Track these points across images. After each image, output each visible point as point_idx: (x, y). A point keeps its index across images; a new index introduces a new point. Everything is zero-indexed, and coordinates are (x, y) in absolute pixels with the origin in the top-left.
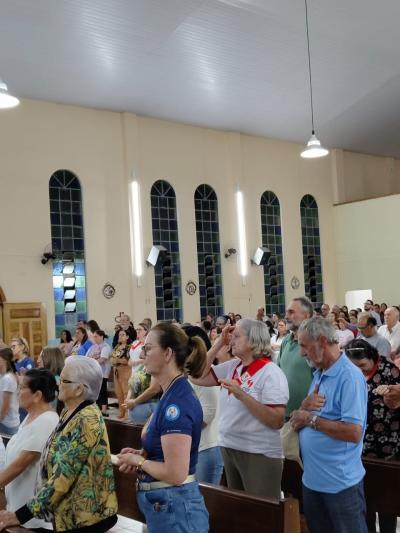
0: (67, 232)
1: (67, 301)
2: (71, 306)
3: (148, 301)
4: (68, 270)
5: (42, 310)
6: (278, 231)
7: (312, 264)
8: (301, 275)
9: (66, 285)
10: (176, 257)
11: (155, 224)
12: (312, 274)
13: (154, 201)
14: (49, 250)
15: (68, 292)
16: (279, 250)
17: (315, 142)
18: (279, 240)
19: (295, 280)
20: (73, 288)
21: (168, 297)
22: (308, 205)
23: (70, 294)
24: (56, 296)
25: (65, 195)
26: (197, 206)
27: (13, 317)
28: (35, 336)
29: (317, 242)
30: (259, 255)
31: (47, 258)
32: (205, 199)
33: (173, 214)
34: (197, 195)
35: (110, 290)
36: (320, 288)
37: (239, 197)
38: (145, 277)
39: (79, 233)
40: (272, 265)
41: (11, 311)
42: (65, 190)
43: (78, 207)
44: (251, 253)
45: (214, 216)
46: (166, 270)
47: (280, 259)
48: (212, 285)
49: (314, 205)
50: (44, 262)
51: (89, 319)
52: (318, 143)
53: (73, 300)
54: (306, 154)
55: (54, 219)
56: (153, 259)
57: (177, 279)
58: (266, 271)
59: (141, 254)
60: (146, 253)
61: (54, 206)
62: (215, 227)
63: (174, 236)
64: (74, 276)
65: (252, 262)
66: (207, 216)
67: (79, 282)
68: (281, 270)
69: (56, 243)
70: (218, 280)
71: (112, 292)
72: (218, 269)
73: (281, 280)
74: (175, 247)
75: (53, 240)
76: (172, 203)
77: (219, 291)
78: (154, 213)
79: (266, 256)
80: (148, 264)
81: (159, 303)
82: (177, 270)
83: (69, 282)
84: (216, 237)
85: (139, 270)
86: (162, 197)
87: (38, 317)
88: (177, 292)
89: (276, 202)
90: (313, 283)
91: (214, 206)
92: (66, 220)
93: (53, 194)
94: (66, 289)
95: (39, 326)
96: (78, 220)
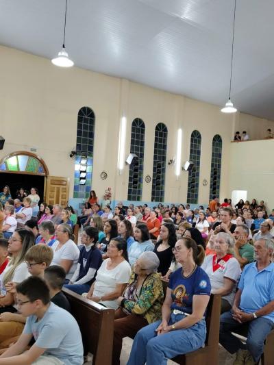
0: (85, 141)
1: (81, 178)
2: (83, 181)
3: (124, 183)
4: (84, 162)
5: (68, 182)
6: (199, 152)
7: (215, 173)
8: (208, 178)
9: (82, 170)
10: (142, 161)
11: (132, 142)
12: (215, 178)
13: (133, 129)
14: (75, 150)
15: (82, 174)
16: (198, 163)
17: (230, 104)
18: (199, 158)
19: (205, 181)
20: (85, 172)
21: (135, 182)
22: (217, 140)
23: (83, 175)
24: (76, 175)
25: (86, 121)
26: (156, 134)
27: (52, 184)
28: (62, 196)
29: (220, 161)
30: (187, 165)
31: (73, 154)
32: (161, 131)
33: (142, 137)
34: (157, 128)
35: (105, 175)
36: (219, 187)
37: (180, 132)
38: (124, 170)
39: (91, 142)
40: (193, 171)
41: (51, 180)
42: (86, 118)
43: (92, 128)
44: (183, 163)
45: (165, 141)
46: (136, 168)
47: (198, 168)
48: (159, 179)
49: (221, 141)
50: (71, 156)
51: (92, 190)
52: (231, 104)
53: (84, 178)
54: (224, 110)
55: (79, 133)
56: (129, 161)
57: (141, 174)
58: (189, 175)
59: (123, 157)
60: (126, 157)
61: (79, 126)
62: (165, 147)
63: (142, 150)
64: (86, 166)
65: (183, 169)
66: (161, 141)
67: (89, 169)
68: (198, 174)
69: (78, 146)
70: (163, 177)
71: (106, 176)
72: (164, 170)
73: (198, 180)
74: (142, 156)
75: (77, 145)
76: (143, 132)
77: (163, 182)
78: (133, 136)
79: (191, 166)
80: (126, 163)
81: (130, 185)
82: (141, 168)
83: (83, 169)
84: (164, 153)
85: (121, 166)
86: (138, 127)
87: (65, 185)
88: (140, 180)
89: (200, 137)
90: (215, 184)
91: (165, 135)
92: (85, 134)
93: (80, 119)
94: (81, 172)
95: (65, 190)
96: (92, 135)
